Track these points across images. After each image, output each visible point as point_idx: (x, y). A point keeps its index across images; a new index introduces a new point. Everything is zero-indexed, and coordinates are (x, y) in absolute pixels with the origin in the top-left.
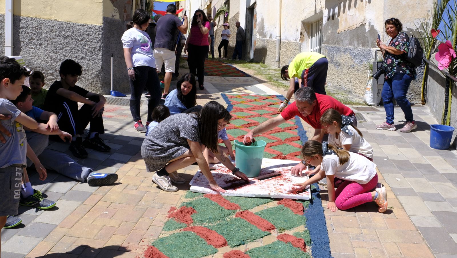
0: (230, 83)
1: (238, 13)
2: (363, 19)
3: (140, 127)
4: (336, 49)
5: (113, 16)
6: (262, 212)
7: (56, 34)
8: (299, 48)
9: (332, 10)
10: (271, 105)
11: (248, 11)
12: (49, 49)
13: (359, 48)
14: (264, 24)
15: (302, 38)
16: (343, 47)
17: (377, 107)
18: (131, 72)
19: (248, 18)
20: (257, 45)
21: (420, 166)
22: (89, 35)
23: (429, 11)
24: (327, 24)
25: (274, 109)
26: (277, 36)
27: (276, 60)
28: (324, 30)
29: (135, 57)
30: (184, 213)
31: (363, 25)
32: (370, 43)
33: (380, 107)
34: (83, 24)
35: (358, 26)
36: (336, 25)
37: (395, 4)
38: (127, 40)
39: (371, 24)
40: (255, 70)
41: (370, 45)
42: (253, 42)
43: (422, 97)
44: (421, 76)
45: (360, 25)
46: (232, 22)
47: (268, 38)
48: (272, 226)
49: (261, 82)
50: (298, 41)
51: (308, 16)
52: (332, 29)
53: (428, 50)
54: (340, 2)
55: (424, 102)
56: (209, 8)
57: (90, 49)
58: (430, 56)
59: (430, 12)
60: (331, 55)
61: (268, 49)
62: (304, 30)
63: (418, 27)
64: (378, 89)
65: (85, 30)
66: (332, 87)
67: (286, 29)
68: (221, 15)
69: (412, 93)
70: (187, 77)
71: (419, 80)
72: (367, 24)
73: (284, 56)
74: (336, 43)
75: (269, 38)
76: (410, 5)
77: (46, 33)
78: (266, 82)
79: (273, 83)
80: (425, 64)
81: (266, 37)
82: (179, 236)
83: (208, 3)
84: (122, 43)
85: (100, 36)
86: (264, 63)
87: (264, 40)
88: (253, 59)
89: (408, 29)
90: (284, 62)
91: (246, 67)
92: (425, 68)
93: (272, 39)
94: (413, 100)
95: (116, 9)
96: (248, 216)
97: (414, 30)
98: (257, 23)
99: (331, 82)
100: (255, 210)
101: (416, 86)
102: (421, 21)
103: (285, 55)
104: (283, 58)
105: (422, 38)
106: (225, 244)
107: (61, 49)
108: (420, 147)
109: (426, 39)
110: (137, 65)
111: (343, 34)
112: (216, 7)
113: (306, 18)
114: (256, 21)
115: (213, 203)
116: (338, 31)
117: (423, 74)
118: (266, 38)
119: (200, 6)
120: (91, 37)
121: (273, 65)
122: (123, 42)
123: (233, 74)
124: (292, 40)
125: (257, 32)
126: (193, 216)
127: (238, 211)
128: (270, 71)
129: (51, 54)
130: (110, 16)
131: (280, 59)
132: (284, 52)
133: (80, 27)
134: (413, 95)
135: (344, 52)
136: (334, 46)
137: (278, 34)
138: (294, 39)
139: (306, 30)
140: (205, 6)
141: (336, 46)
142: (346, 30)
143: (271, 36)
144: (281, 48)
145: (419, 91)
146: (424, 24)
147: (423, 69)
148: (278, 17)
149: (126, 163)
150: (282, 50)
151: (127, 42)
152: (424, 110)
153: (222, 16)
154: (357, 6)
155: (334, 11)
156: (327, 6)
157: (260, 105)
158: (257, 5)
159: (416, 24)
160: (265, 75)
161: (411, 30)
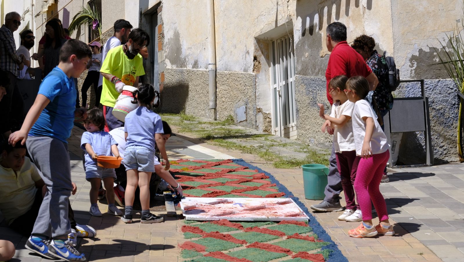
4: (320, 83)
8: (253, 84)
9: (308, 19)
10: (230, 171)
11: (144, 19)
14: (181, 43)
15: (256, 66)
17: (392, 168)
20: (166, 81)
23: (458, 21)
24: (302, 43)
25: (238, 176)
26: (209, 64)
27: (211, 107)
28: (297, 52)
33: (398, 167)
36: (317, 44)
37: (408, 11)
42: (156, 75)
43: (459, 150)
44: (456, 119)
47: (189, 67)
49: (195, 142)
50: (250, 72)
51: (265, 29)
52: (310, 50)
54: (321, 7)
56: (52, 12)
59: (460, 22)
60: (313, 92)
61: (191, 87)
62: (260, 52)
63: (444, 44)
64: (392, 141)
66: (317, 146)
67: (225, 52)
68: (82, 26)
69: (444, 146)
71: (452, 125)
73: (223, 99)
74: (320, 73)
75: (193, 67)
76: (430, 13)
80: (460, 100)
81: (185, 66)
83: (51, 2)
86: (184, 113)
87: (182, 72)
89: (430, 48)
90: (226, 109)
92: (460, 106)
93: (199, 69)
94: (447, 155)
97: (440, 50)
98: (166, 40)
99: (315, 138)
101: (449, 134)
102: (449, 37)
103: (226, 96)
104: (223, 102)
105: (452, 61)
109: (458, 63)
112: (68, 10)
113: (263, 33)
114: (163, 37)
115: (219, 260)
116: (322, 53)
117: (457, 115)
118: (185, 68)
119: (30, 6)
121: (203, 116)
124: (237, 69)
125: (166, 57)
128: (203, 125)
131: (216, 104)
132: (225, 92)
134: (446, 149)
136: (316, 77)
137: (211, 60)
138: (241, 69)
139: (264, 52)
141: (319, 77)
143: (196, 64)
144: (217, 85)
145: (455, 142)
146: (452, 41)
147: (457, 108)
148: (210, 29)
150: (220, 88)
152: (462, 168)
153: (85, 28)
154: (350, 13)
155: (312, 20)
156: (300, 12)
157: (214, 172)
158: (163, 9)
159: (441, 40)
160: (197, 131)
161: (434, 49)
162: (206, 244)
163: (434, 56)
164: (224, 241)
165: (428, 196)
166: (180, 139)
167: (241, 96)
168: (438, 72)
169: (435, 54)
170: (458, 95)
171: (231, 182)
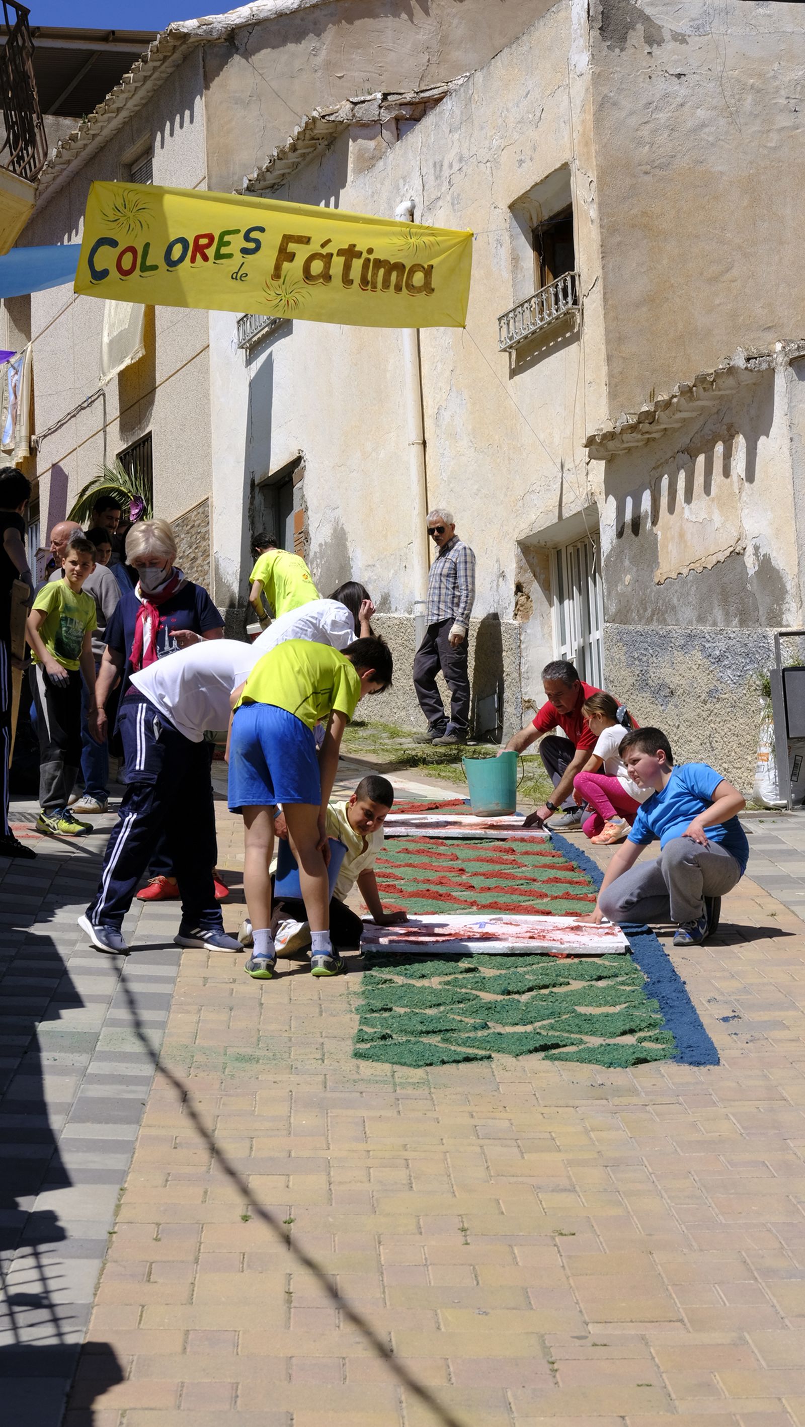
1: (204, 503)
2: (736, 535)
4: (656, 639)
8: (513, 646)
9: (629, 501)
13: (729, 631)
14: (350, 555)
15: (522, 605)
16: (677, 631)
17: (793, 810)
24: (617, 552)
26: (417, 603)
28: (608, 572)
31: (737, 555)
32: (762, 611)
35: (721, 557)
36: (649, 556)
39: (762, 551)
41: (763, 619)
45: (727, 553)
50: (509, 618)
52: (635, 569)
54: (657, 475)
60: (641, 660)
62: (529, 575)
64: (793, 755)
72: (750, 551)
74: (655, 618)
93: (393, 615)
98: (314, 547)
111: (676, 587)
113: (535, 531)
114: (307, 539)
116: (658, 575)
135: (682, 647)
136: (647, 628)
139: (538, 574)
141: (654, 627)
142: (685, 571)
148: (416, 522)
154: (714, 490)
155: (637, 504)
156: (611, 487)
158: (308, 475)
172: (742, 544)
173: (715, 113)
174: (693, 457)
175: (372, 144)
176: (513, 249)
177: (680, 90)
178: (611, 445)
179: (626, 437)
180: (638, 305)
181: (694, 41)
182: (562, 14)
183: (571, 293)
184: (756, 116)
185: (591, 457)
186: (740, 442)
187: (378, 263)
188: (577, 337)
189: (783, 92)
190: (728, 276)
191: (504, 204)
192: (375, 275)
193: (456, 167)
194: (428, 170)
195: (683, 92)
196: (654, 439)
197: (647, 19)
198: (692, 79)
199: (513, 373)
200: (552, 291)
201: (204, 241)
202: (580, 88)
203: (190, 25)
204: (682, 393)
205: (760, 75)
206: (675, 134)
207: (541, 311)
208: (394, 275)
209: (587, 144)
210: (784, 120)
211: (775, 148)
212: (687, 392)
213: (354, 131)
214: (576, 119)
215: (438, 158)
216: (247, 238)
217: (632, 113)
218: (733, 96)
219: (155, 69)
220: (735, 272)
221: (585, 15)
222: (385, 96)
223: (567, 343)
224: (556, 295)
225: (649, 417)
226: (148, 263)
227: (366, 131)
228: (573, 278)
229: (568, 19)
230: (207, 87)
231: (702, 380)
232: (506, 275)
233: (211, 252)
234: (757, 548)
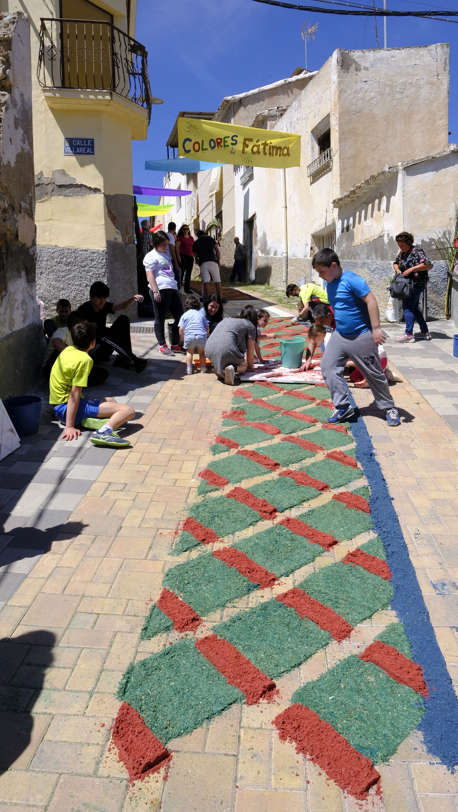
0: (237, 307)
1: (233, 227)
2: (381, 230)
3: (166, 351)
5: (115, 239)
6: (304, 411)
7: (57, 261)
9: (346, 221)
10: (288, 326)
11: (246, 225)
12: (50, 277)
13: (377, 262)
14: (267, 240)
16: (359, 262)
17: (399, 324)
18: (156, 295)
19: (246, 233)
20: (258, 264)
21: (444, 372)
22: (92, 260)
23: (451, 219)
24: (341, 237)
25: (292, 330)
26: (283, 253)
27: (284, 281)
28: (337, 244)
29: (159, 279)
30: (236, 415)
31: (381, 237)
32: (389, 255)
34: (85, 249)
35: (376, 238)
36: (351, 238)
37: (415, 213)
38: (151, 262)
39: (390, 235)
40: (261, 292)
41: (389, 258)
42: (253, 260)
43: (447, 311)
45: (378, 236)
46: (227, 238)
47: (273, 256)
48: (315, 419)
49: (271, 304)
50: (308, 257)
51: (319, 229)
52: (347, 242)
53: (451, 261)
54: (355, 212)
55: (449, 316)
56: (196, 223)
57: (94, 276)
58: (454, 267)
61: (273, 268)
62: (315, 245)
63: (440, 236)
65: (88, 255)
67: (293, 245)
68: (212, 231)
69: (436, 308)
70: (214, 297)
72: (386, 235)
74: (352, 258)
76: (431, 213)
77: (47, 261)
78: (276, 304)
79: (284, 305)
81: (269, 254)
82: (239, 429)
83: (195, 217)
84: (144, 266)
85: (104, 261)
86: (268, 284)
87: (267, 258)
88: (254, 281)
89: (430, 239)
91: (250, 289)
93: (277, 256)
94: (437, 314)
95: (118, 231)
96: (293, 414)
98: (258, 238)
100: (298, 410)
101: (439, 299)
102: (444, 230)
103: (293, 274)
104: (291, 277)
105: (445, 248)
106: (279, 432)
107: (63, 277)
108: (444, 357)
109: (450, 249)
110: (161, 288)
111: (360, 248)
112: (205, 221)
113: (316, 231)
114: (257, 236)
115: (259, 406)
116: (354, 244)
118: (270, 256)
119: (185, 220)
120: (95, 263)
121: (280, 286)
122: (144, 264)
123: (237, 298)
124: (300, 256)
125: (258, 249)
126: (245, 416)
127: (282, 411)
128: (278, 292)
129: (53, 283)
130: (112, 239)
131: (287, 279)
132: (293, 271)
133: (82, 252)
134: (437, 310)
135: (361, 267)
136: (350, 261)
137: (285, 251)
138: (303, 256)
139: (317, 244)
140: (191, 220)
141: (352, 260)
142: (363, 243)
143: (275, 253)
144: (288, 266)
145: (444, 305)
146: (446, 233)
148: (284, 230)
149: (167, 381)
150: (290, 268)
151: (150, 265)
152: (448, 325)
153: (214, 231)
154: (374, 216)
155: (348, 222)
156: (340, 217)
157: (276, 327)
158: (257, 218)
159: (438, 233)
160: (273, 297)
161: (432, 240)
162: (253, 391)
163: (432, 245)
164: (267, 389)
165: (423, 348)
166: (261, 302)
167: (302, 273)
168: (434, 256)
169: (433, 243)
170: (448, 272)
171: (286, 335)
172: (383, 233)
173: (376, 94)
174: (367, 204)
175: (274, 122)
176: (312, 145)
177: (366, 87)
178: (340, 202)
179: (346, 199)
180: (350, 158)
181: (371, 70)
182: (329, 64)
183: (329, 156)
184: (390, 95)
185: (334, 207)
186: (384, 198)
187: (274, 147)
188: (331, 170)
189: (398, 86)
190: (379, 148)
191: (309, 131)
192: (273, 151)
193: (296, 122)
194: (288, 125)
195: (367, 87)
196: (354, 200)
197: (356, 62)
198: (369, 83)
199: (311, 183)
200: (323, 155)
201: (219, 141)
202: (334, 87)
203: (229, 98)
204: (365, 182)
205: (392, 81)
206: (364, 101)
207: (320, 163)
208: (279, 151)
209: (336, 105)
210: (398, 96)
211: (395, 106)
212: (367, 182)
213: (269, 118)
214: (332, 98)
215: (291, 121)
216: (232, 139)
217: (350, 94)
218: (382, 88)
219: (222, 112)
220: (381, 147)
221: (336, 61)
222: (278, 108)
223: (328, 172)
224: (325, 157)
225: (353, 192)
226: (204, 148)
227: (272, 118)
228: (330, 150)
229: (331, 65)
230: (234, 116)
231: (373, 177)
232: (310, 153)
233: (222, 144)
234: (388, 234)
